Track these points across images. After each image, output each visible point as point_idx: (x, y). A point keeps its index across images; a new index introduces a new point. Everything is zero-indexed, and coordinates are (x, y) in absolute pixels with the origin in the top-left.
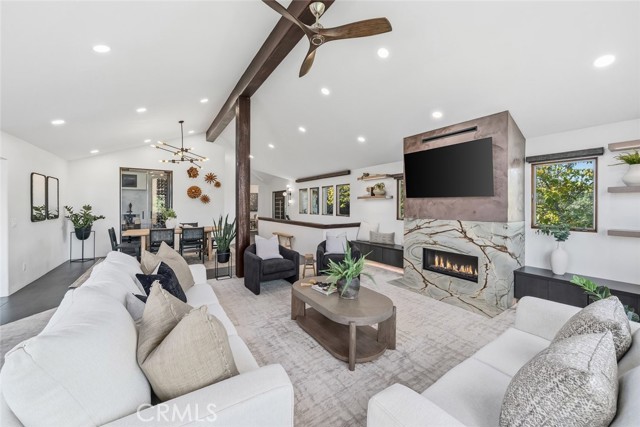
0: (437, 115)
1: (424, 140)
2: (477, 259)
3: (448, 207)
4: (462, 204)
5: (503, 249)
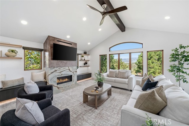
0: (68, 37)
1: (58, 41)
2: (72, 75)
3: (65, 63)
4: (69, 62)
5: (76, 72)
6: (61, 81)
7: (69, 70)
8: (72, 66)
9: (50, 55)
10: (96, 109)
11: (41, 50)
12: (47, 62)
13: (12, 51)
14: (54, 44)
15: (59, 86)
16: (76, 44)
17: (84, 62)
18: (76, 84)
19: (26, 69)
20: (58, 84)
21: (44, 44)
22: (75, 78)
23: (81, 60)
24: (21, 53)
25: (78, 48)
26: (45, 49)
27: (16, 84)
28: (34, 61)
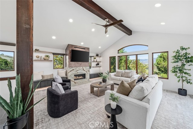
1: (75, 47)
2: (85, 74)
3: (80, 64)
4: (83, 63)
5: (89, 71)
6: (77, 78)
7: (83, 69)
8: (86, 66)
9: (69, 58)
10: (99, 97)
11: (63, 55)
12: (68, 63)
13: (47, 56)
14: (72, 50)
15: (75, 81)
16: (88, 49)
17: (96, 63)
18: (88, 81)
19: (54, 68)
20: (75, 80)
21: (66, 50)
22: (88, 76)
23: (94, 61)
24: (51, 57)
25: (90, 51)
26: (66, 53)
27: (49, 78)
28: (59, 62)
